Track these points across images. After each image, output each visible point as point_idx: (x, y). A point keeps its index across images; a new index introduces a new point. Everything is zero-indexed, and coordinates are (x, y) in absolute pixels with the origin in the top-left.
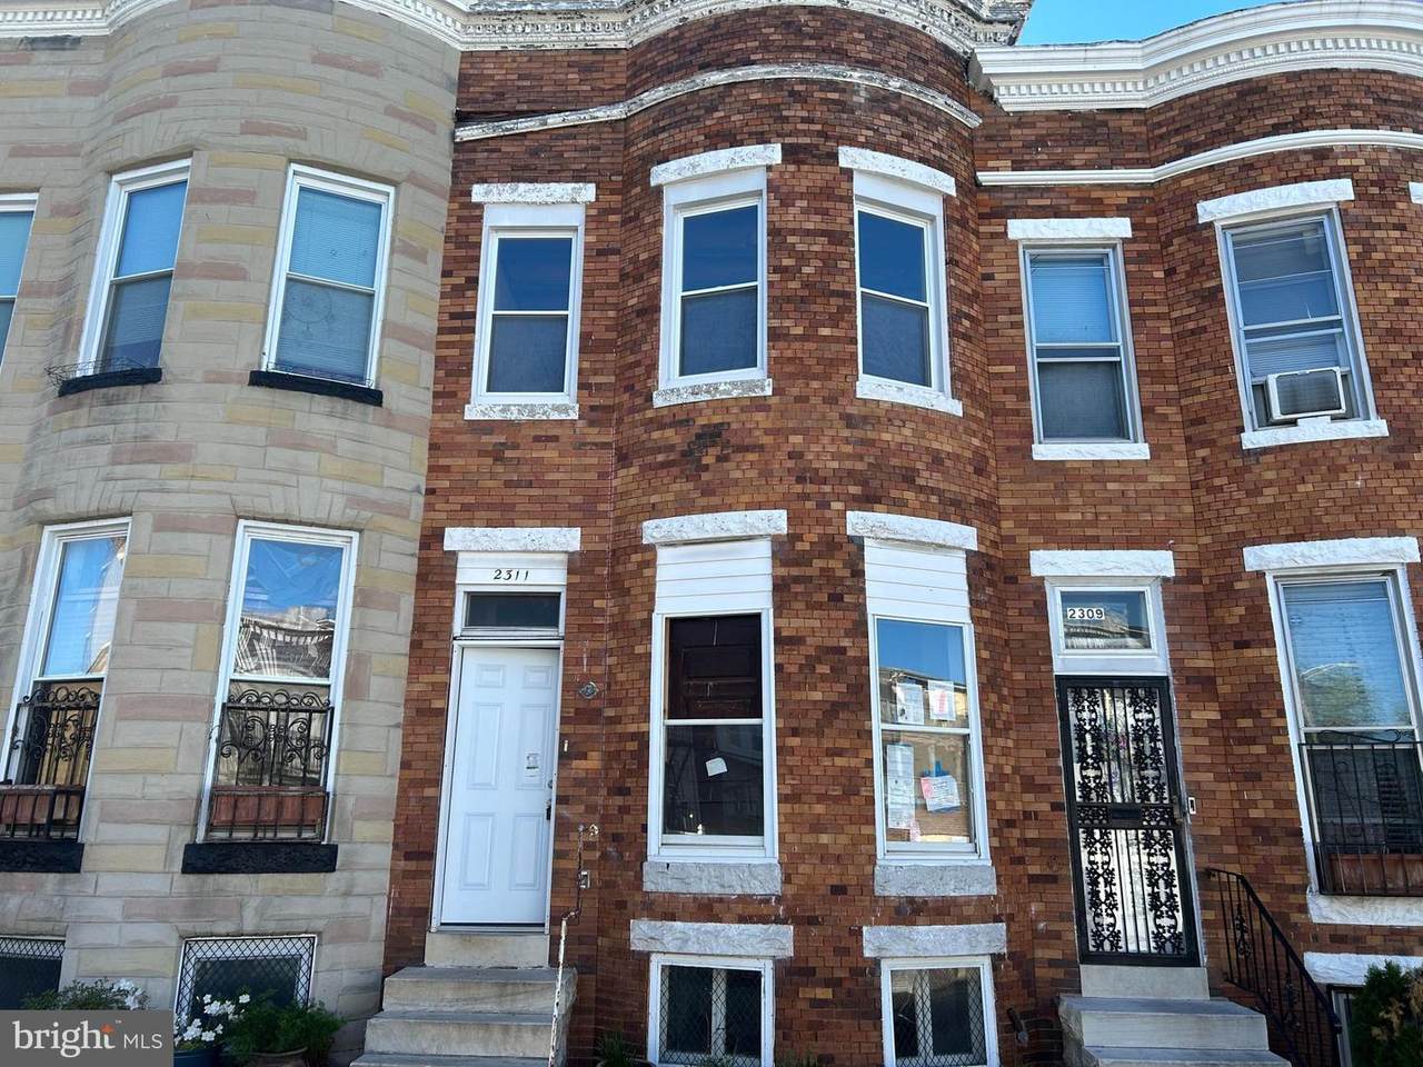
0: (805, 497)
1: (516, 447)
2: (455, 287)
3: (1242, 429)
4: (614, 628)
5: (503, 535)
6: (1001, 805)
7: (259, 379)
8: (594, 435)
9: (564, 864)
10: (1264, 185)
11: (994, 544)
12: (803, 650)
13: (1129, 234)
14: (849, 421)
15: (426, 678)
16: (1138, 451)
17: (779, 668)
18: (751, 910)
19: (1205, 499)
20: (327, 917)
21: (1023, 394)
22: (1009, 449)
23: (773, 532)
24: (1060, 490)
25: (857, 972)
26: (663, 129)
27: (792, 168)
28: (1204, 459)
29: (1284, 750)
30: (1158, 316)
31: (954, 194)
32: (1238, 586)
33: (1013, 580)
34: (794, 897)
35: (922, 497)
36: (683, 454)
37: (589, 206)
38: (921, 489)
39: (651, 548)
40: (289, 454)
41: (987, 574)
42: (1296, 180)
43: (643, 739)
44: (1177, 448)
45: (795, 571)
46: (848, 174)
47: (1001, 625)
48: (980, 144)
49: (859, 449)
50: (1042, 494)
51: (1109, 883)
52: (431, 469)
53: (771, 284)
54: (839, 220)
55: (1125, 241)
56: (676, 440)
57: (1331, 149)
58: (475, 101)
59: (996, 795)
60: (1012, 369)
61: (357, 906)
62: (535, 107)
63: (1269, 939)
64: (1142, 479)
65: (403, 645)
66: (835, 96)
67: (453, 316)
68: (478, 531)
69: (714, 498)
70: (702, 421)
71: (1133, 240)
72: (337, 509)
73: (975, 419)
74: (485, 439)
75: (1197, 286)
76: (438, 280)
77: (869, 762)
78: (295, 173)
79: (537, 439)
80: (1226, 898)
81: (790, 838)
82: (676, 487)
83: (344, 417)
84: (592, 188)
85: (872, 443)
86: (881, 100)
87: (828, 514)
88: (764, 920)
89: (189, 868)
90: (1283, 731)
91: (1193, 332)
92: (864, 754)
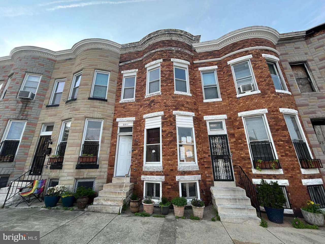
0: (166, 109)
1: (126, 106)
2: (119, 85)
3: (236, 95)
4: (140, 131)
5: (124, 119)
6: (199, 156)
7: (90, 99)
8: (137, 103)
9: (132, 167)
10: (237, 57)
11: (198, 115)
12: (166, 132)
13: (217, 68)
14: (173, 97)
15: (113, 140)
16: (220, 99)
17: (162, 135)
18: (158, 174)
19: (231, 106)
20: (97, 175)
21: (202, 93)
22: (200, 101)
23: (162, 115)
24: (208, 107)
25: (175, 183)
26: (147, 60)
27: (164, 62)
28: (231, 100)
29: (246, 145)
30: (223, 79)
31: (190, 64)
32: (237, 119)
33: (201, 121)
34: (165, 171)
35: (185, 108)
36: (149, 105)
37: (137, 72)
38: (185, 107)
39: (145, 119)
40: (93, 109)
41: (196, 120)
42: (243, 56)
43: (143, 147)
44: (226, 99)
45: (165, 121)
46: (173, 62)
47: (199, 128)
48: (194, 58)
49: (175, 101)
50: (205, 107)
51: (218, 168)
52: (115, 110)
53: (161, 79)
54: (171, 69)
55: (216, 69)
56: (148, 103)
57: (248, 51)
58: (122, 60)
59: (198, 154)
60: (200, 89)
61: (102, 174)
62: (130, 60)
63: (245, 176)
64: (221, 104)
65: (110, 135)
66: (170, 52)
67: (118, 89)
68: (121, 118)
69: (153, 111)
70: (151, 99)
71: (218, 69)
72: (100, 116)
73: (194, 97)
74: (122, 105)
75: (228, 74)
76: (117, 84)
77: (177, 150)
78: (96, 71)
79: (129, 105)
80: (238, 170)
81: (164, 162)
82: (148, 109)
83: (101, 103)
84: (137, 69)
85: (177, 100)
86: (177, 52)
87: (170, 111)
88: (160, 175)
89: (76, 168)
90: (246, 142)
91: (228, 81)
92: (176, 148)
